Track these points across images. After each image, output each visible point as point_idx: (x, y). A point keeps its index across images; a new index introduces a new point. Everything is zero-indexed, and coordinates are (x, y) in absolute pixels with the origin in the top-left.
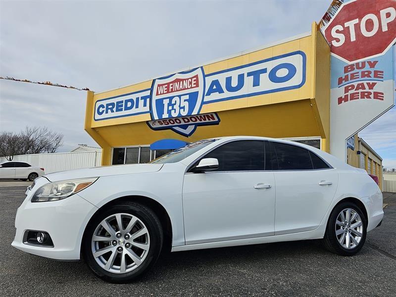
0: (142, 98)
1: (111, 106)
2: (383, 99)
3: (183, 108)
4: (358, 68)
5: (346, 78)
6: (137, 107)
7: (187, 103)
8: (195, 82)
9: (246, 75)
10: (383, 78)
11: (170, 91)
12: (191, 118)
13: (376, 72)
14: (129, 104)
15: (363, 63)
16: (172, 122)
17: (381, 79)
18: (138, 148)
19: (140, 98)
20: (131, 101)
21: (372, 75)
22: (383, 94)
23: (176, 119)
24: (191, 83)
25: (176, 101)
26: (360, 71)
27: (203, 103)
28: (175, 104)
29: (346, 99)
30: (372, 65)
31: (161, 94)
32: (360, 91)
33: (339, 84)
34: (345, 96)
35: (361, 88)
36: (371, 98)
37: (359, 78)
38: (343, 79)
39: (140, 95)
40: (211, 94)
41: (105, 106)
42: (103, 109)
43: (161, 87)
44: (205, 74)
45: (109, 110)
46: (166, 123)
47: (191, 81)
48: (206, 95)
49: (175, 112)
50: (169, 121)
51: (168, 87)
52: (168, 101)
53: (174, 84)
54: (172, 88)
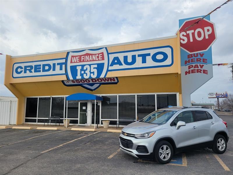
0: (58, 64)
1: (29, 68)
2: (207, 74)
3: (93, 73)
4: (195, 56)
5: (189, 62)
6: (54, 70)
8: (101, 57)
9: (137, 56)
10: (207, 62)
11: (82, 61)
13: (204, 59)
14: (47, 68)
15: (197, 54)
16: (83, 81)
17: (206, 63)
18: (50, 98)
19: (56, 64)
20: (49, 65)
21: (202, 61)
22: (207, 71)
23: (86, 80)
24: (98, 57)
25: (87, 68)
26: (196, 58)
29: (189, 72)
30: (202, 55)
31: (74, 62)
32: (196, 69)
33: (185, 64)
34: (189, 71)
35: (196, 67)
36: (201, 73)
37: (195, 62)
38: (187, 62)
39: (56, 62)
40: (114, 65)
41: (24, 68)
42: (22, 70)
43: (74, 58)
44: (109, 52)
45: (27, 71)
46: (78, 82)
47: (98, 56)
48: (110, 66)
49: (87, 75)
50: (81, 81)
51: (80, 58)
52: (80, 67)
53: (85, 56)
54: (83, 59)
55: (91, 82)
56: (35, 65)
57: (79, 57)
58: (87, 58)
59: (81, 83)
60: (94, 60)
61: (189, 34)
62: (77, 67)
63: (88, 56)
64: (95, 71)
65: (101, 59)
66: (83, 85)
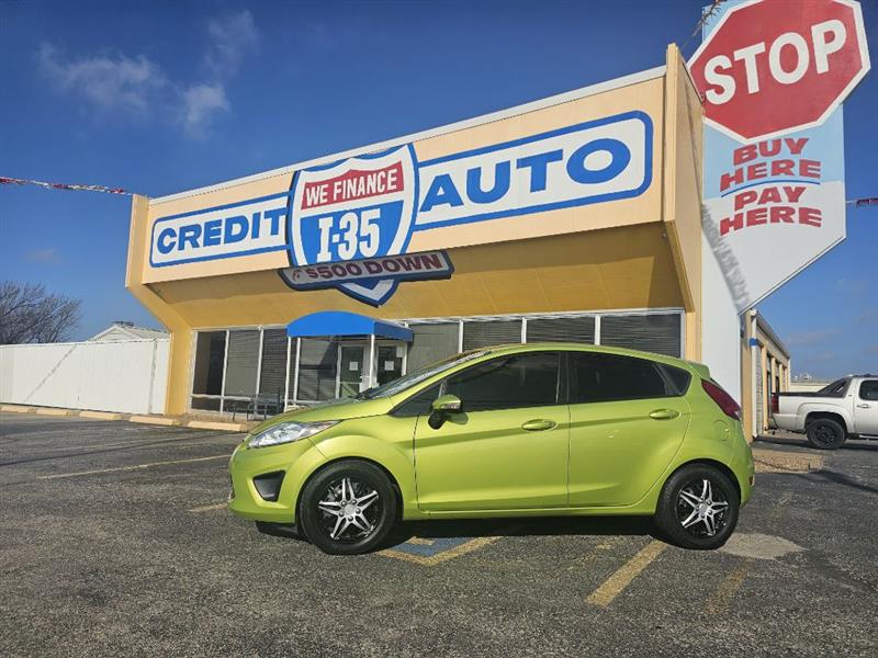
0: (268, 215)
1: (191, 234)
2: (819, 225)
3: (368, 238)
4: (765, 153)
5: (738, 177)
6: (255, 235)
7: (375, 226)
8: (395, 179)
9: (513, 165)
10: (818, 176)
11: (335, 198)
12: (385, 263)
14: (236, 229)
15: (777, 143)
16: (340, 272)
17: (816, 180)
18: (258, 331)
19: (262, 216)
21: (796, 170)
22: (818, 212)
23: (350, 264)
24: (384, 181)
25: (349, 223)
26: (769, 160)
27: (414, 228)
28: (347, 230)
29: (737, 224)
30: (797, 146)
31: (313, 206)
32: (769, 205)
33: (722, 189)
34: (737, 216)
35: (770, 199)
36: (792, 222)
37: (765, 175)
38: (732, 179)
39: (262, 207)
40: (434, 207)
41: (178, 233)
42: (173, 240)
43: (313, 189)
44: (419, 161)
45: (186, 243)
47: (384, 176)
48: (422, 210)
49: (347, 248)
50: (334, 268)
51: (330, 190)
52: (330, 221)
53: (345, 182)
54: (340, 191)
56: (206, 224)
57: (326, 186)
58: (351, 186)
59: (335, 278)
60: (371, 194)
61: (742, 62)
62: (321, 221)
63: (355, 180)
64: (374, 231)
65: (395, 187)
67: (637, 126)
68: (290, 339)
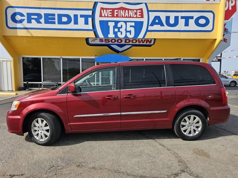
0: (82, 16)
1: (36, 17)
3: (130, 32)
6: (76, 23)
8: (140, 14)
9: (180, 18)
11: (115, 16)
12: (133, 40)
14: (65, 19)
17: (227, 33)
18: (60, 59)
19: (79, 16)
20: (68, 16)
22: (227, 40)
24: (136, 14)
25: (122, 26)
27: (147, 31)
28: (121, 27)
31: (105, 16)
40: (154, 25)
42: (23, 18)
43: (105, 10)
44: (149, 10)
45: (32, 20)
46: (107, 41)
47: (136, 12)
48: (150, 26)
49: (121, 34)
50: (112, 40)
51: (113, 12)
52: (113, 24)
53: (119, 10)
54: (117, 13)
55: (123, 43)
57: (111, 10)
58: (122, 13)
59: (110, 43)
60: (131, 17)
62: (109, 23)
63: (124, 11)
64: (133, 29)
65: (140, 16)
66: (111, 45)
67: (211, 14)
68: (96, 63)
